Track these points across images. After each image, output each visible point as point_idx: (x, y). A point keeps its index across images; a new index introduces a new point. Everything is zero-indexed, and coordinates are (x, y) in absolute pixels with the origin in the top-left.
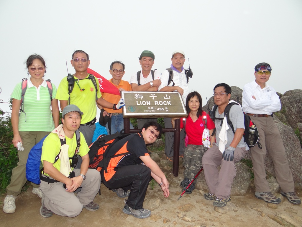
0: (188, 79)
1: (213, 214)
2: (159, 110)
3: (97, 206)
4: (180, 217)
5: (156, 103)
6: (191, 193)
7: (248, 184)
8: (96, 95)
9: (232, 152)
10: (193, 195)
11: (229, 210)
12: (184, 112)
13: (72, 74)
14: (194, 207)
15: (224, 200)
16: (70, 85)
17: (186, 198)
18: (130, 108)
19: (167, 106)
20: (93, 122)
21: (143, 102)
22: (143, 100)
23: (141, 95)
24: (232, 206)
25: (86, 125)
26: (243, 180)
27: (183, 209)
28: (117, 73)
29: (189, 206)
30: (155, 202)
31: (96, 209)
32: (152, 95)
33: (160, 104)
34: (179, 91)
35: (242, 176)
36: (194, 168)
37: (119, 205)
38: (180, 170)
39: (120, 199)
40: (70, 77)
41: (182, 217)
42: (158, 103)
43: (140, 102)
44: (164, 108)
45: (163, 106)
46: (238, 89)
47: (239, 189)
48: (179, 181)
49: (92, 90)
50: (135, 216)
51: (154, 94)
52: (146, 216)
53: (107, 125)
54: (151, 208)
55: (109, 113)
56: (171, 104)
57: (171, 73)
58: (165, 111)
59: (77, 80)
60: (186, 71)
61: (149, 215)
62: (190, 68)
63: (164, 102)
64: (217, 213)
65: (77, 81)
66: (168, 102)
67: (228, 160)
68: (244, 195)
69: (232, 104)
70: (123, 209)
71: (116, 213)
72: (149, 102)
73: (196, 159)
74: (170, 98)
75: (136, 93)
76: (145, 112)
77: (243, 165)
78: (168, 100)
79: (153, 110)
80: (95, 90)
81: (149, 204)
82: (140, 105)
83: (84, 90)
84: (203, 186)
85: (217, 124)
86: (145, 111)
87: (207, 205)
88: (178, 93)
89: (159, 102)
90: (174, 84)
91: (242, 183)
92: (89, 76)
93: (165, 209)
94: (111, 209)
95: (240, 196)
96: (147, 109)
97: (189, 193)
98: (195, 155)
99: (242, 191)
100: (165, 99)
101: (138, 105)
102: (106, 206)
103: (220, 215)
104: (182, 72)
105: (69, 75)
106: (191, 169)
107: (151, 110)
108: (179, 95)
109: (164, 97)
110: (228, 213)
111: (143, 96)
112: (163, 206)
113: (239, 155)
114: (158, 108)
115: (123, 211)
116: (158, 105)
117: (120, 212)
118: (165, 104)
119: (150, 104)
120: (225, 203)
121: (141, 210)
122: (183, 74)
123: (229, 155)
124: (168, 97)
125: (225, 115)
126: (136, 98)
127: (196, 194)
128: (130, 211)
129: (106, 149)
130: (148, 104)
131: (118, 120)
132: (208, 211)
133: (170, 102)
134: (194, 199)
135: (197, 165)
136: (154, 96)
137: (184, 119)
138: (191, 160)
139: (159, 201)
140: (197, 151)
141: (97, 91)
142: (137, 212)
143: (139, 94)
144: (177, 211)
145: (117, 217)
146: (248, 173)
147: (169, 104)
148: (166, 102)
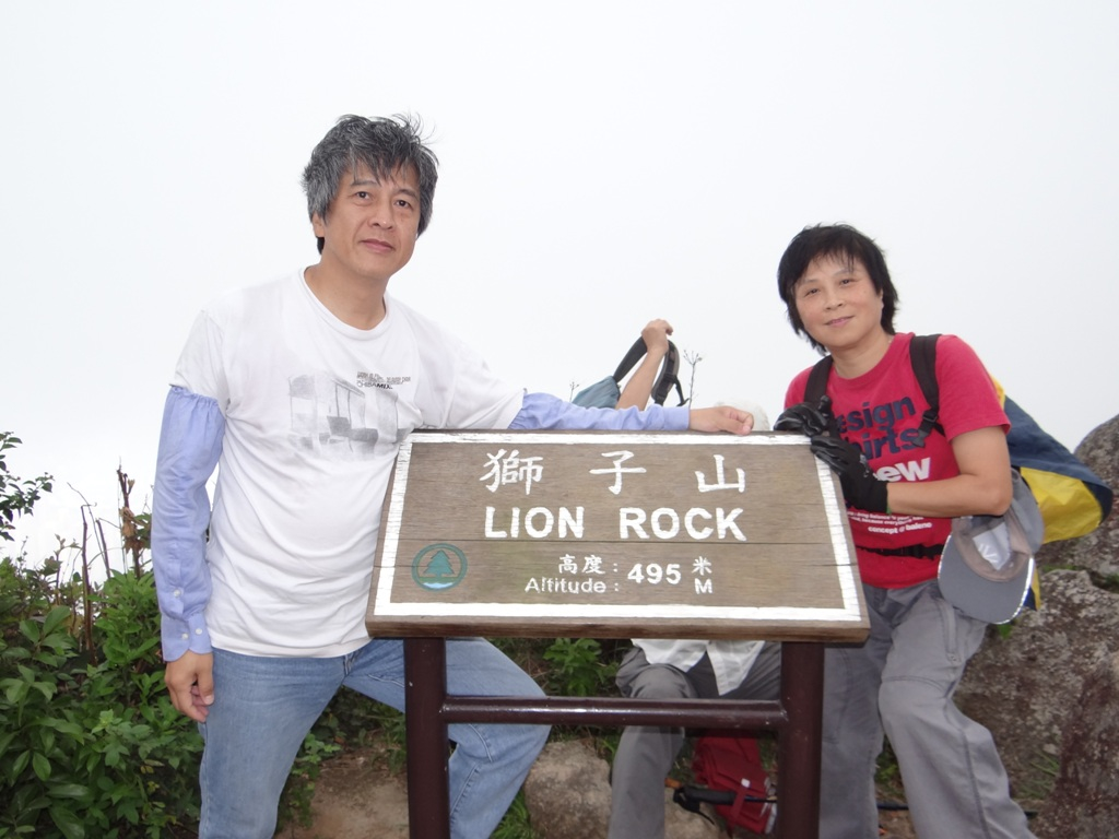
2: (645, 583)
5: (631, 522)
12: (840, 605)
18: (426, 558)
19: (711, 547)
21: (533, 512)
22: (540, 495)
23: (529, 461)
32: (609, 463)
33: (656, 526)
42: (647, 526)
43: (509, 517)
44: (686, 566)
45: (681, 549)
51: (628, 455)
56: (739, 535)
58: (683, 594)
63: (694, 512)
72: (580, 511)
74: (741, 486)
75: (494, 448)
76: (531, 598)
78: (726, 500)
79: (596, 577)
82: (509, 540)
86: (532, 584)
89: (656, 515)
96: (552, 572)
100: (703, 487)
101: (490, 533)
107: (581, 577)
109: (700, 476)
111: (539, 469)
114: (638, 568)
116: (643, 535)
118: (700, 529)
119: (578, 532)
124: (731, 476)
126: (491, 481)
130: (562, 534)
133: (736, 512)
136: (623, 465)
143: (515, 453)
147: (728, 530)
148: (706, 515)
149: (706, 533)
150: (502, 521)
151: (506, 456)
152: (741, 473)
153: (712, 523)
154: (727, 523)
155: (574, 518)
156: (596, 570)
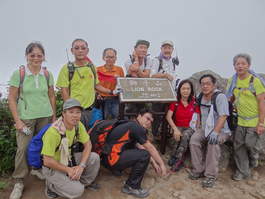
1: (202, 192)
2: (153, 96)
4: (175, 196)
5: (149, 89)
7: (227, 162)
8: (95, 82)
9: (217, 136)
11: (216, 188)
12: (174, 99)
14: (185, 185)
18: (126, 94)
21: (137, 88)
22: (137, 86)
23: (135, 81)
24: (218, 184)
26: (224, 159)
27: (176, 188)
29: (180, 184)
30: (150, 181)
31: (97, 189)
32: (145, 82)
35: (223, 155)
37: (117, 184)
41: (177, 197)
43: (135, 88)
44: (157, 94)
45: (156, 92)
47: (220, 167)
48: (166, 159)
49: (91, 77)
50: (135, 195)
51: (147, 81)
54: (147, 187)
55: (103, 97)
56: (162, 91)
58: (157, 98)
59: (77, 67)
61: (147, 194)
62: (177, 57)
63: (156, 88)
64: (206, 191)
65: (77, 69)
68: (225, 172)
69: (217, 93)
70: (123, 189)
71: (116, 193)
72: (143, 88)
75: (130, 80)
76: (140, 98)
78: (160, 86)
79: (147, 96)
81: (147, 183)
82: (135, 91)
84: (189, 164)
89: (152, 88)
90: (164, 72)
91: (223, 162)
93: (160, 188)
94: (111, 188)
95: (222, 173)
96: (142, 95)
99: (224, 169)
100: (157, 85)
101: (133, 91)
103: (209, 194)
107: (145, 96)
110: (216, 191)
111: (137, 83)
112: (159, 185)
114: (151, 95)
115: (123, 190)
116: (151, 91)
117: (120, 192)
118: (157, 90)
120: (213, 183)
121: (140, 190)
123: (214, 139)
126: (131, 84)
127: (183, 172)
128: (130, 191)
129: (106, 135)
130: (142, 91)
131: (111, 103)
132: (198, 189)
133: (161, 88)
134: (183, 176)
136: (147, 82)
139: (153, 180)
141: (95, 78)
144: (171, 189)
145: (118, 196)
147: (161, 90)
149: (158, 91)
151: (132, 81)
152: (160, 83)
153: (159, 89)
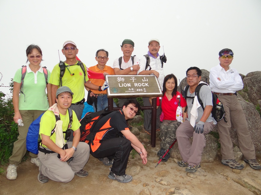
0: (162, 64)
1: (185, 179)
2: (139, 91)
3: (87, 173)
4: (157, 181)
5: (136, 85)
6: (166, 161)
7: (215, 153)
8: (85, 79)
9: (202, 126)
10: (169, 163)
11: (199, 175)
12: (160, 93)
13: (63, 61)
14: (169, 173)
15: (195, 167)
16: (61, 71)
17: (162, 165)
18: (113, 89)
19: (145, 87)
20: (82, 102)
21: (124, 84)
22: (125, 82)
23: (122, 78)
24: (202, 171)
25: (76, 104)
26: (211, 149)
27: (160, 175)
28: (101, 60)
29: (165, 172)
30: (135, 169)
31: (85, 176)
32: (132, 78)
33: (139, 85)
34: (155, 74)
35: (210, 146)
36: (169, 140)
37: (105, 172)
38: (157, 142)
39: (106, 167)
40: (62, 64)
41: (159, 182)
42: (138, 85)
43: (122, 84)
44: (143, 89)
45: (142, 87)
46: (206, 72)
47: (207, 157)
48: (156, 151)
50: (119, 181)
51: (134, 77)
52: (128, 181)
53: (93, 104)
54: (133, 174)
55: (95, 94)
56: (148, 86)
57: (148, 59)
58: (143, 92)
59: (68, 66)
60: (161, 57)
61: (130, 179)
62: (164, 55)
64: (189, 178)
65: (68, 67)
66: (146, 83)
67: (198, 133)
68: (212, 162)
69: (202, 85)
70: (109, 175)
71: (102, 179)
72: (130, 84)
73: (171, 132)
74: (147, 81)
75: (118, 77)
76: (126, 93)
77: (211, 137)
78: (146, 82)
79: (133, 91)
80: (83, 74)
81: (131, 171)
82: (122, 87)
83: (73, 74)
84: (177, 155)
85: (188, 102)
86: (126, 91)
87: (181, 171)
88: (154, 76)
89: (139, 84)
90: (150, 69)
91: (210, 152)
92: (78, 62)
93: (145, 175)
94: (99, 175)
95: (209, 163)
96: (128, 90)
97: (165, 161)
98: (170, 129)
99: (211, 159)
101: (120, 86)
102: (94, 173)
103: (191, 180)
104: (157, 58)
105: (61, 62)
106: (166, 141)
107: (131, 91)
108: (156, 78)
109: (143, 80)
110: (199, 177)
111: (124, 79)
112: (143, 172)
113: (208, 128)
114: (138, 89)
115: (109, 177)
117: (106, 178)
119: (130, 86)
120: (196, 169)
121: (124, 176)
122: (158, 60)
123: (200, 128)
124: (146, 80)
125: (196, 94)
126: (118, 81)
127: (170, 162)
128: (115, 177)
129: (92, 124)
130: (128, 86)
131: (103, 100)
132: (181, 176)
133: (147, 83)
134: (169, 166)
135: (171, 137)
136: (134, 79)
137: (160, 98)
138: (166, 133)
139: (139, 168)
140: (171, 125)
141: (85, 75)
142: (121, 178)
143: (120, 77)
144: (155, 176)
145: (104, 182)
146: (216, 144)
148: (144, 84)
149: (144, 86)
150: (121, 85)
151: (120, 78)
152: (147, 79)
154: (146, 85)
155: (129, 84)
156: (133, 90)
